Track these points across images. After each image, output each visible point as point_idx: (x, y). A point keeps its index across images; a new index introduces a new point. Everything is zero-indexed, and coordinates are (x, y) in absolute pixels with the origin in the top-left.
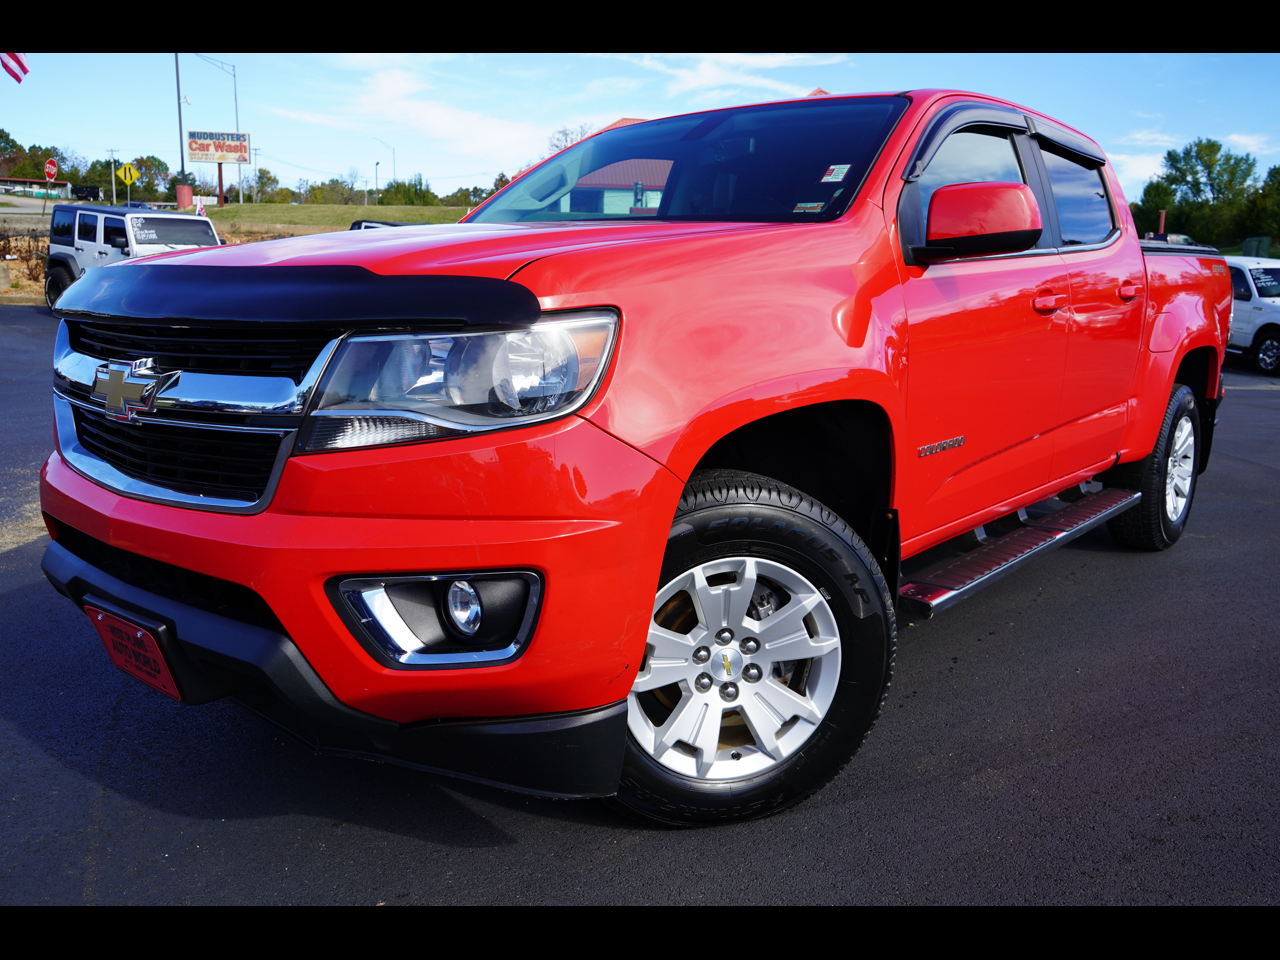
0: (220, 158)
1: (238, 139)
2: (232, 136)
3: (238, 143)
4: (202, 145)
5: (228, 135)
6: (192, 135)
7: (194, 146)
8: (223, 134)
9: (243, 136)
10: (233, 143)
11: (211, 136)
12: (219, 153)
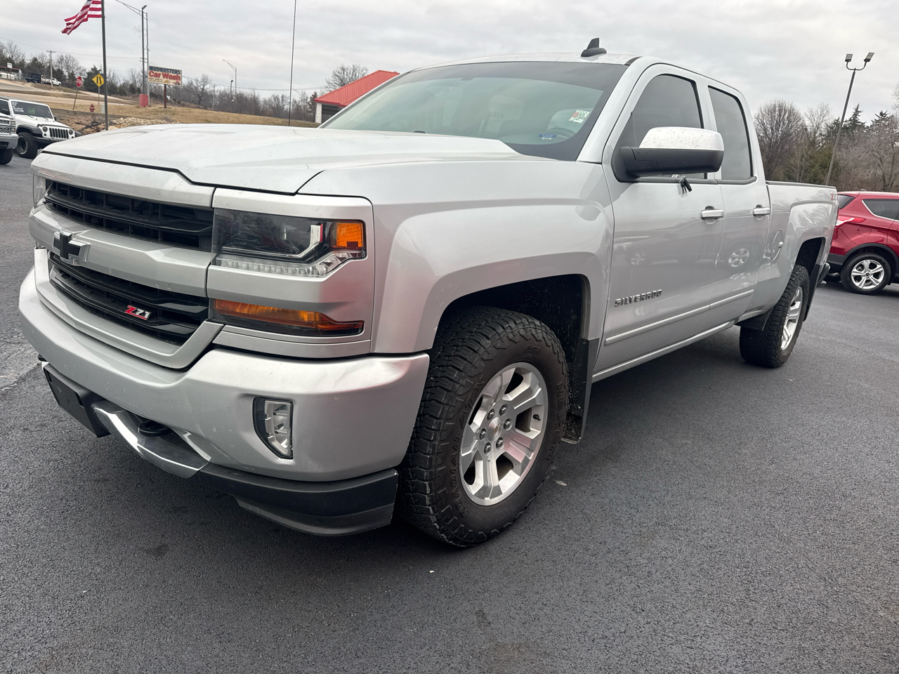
0: (165, 82)
1: (176, 73)
2: (173, 71)
3: (176, 75)
4: (156, 74)
5: (170, 70)
6: (151, 68)
7: (152, 74)
8: (168, 69)
9: (179, 71)
10: (173, 75)
11: (161, 69)
12: (165, 79)
